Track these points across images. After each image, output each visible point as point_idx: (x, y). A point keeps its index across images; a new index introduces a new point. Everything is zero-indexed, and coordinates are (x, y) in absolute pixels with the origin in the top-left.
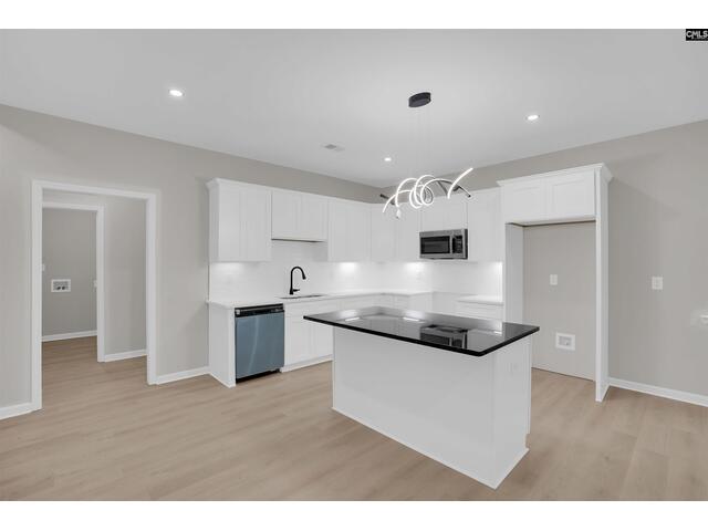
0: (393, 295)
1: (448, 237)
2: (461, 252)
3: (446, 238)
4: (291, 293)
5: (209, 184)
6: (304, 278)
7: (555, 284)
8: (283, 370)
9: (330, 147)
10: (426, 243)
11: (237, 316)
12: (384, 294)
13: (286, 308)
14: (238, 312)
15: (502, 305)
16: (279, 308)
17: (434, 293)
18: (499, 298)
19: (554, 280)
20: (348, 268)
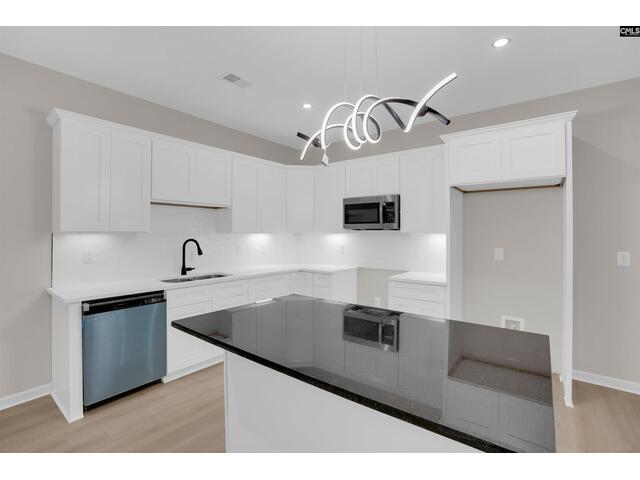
0: (313, 272)
1: (378, 204)
2: (393, 221)
3: (376, 206)
4: (184, 273)
5: (50, 120)
6: (200, 253)
7: (502, 259)
8: (165, 380)
9: (231, 78)
10: (351, 212)
11: (85, 313)
12: (301, 271)
13: (168, 296)
14: (87, 307)
15: (445, 286)
16: (159, 297)
17: (359, 270)
18: (442, 276)
19: (499, 254)
20: (259, 240)
